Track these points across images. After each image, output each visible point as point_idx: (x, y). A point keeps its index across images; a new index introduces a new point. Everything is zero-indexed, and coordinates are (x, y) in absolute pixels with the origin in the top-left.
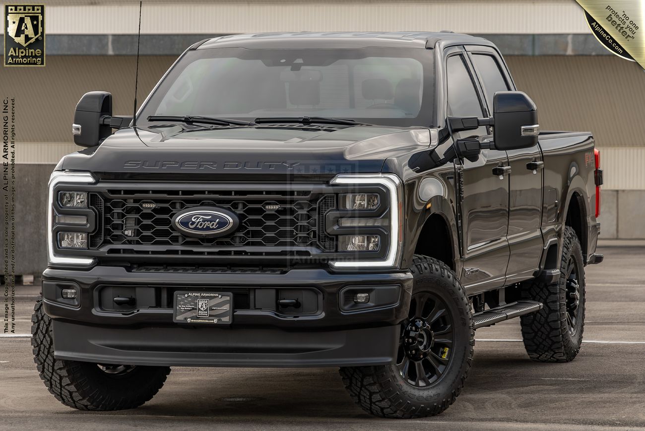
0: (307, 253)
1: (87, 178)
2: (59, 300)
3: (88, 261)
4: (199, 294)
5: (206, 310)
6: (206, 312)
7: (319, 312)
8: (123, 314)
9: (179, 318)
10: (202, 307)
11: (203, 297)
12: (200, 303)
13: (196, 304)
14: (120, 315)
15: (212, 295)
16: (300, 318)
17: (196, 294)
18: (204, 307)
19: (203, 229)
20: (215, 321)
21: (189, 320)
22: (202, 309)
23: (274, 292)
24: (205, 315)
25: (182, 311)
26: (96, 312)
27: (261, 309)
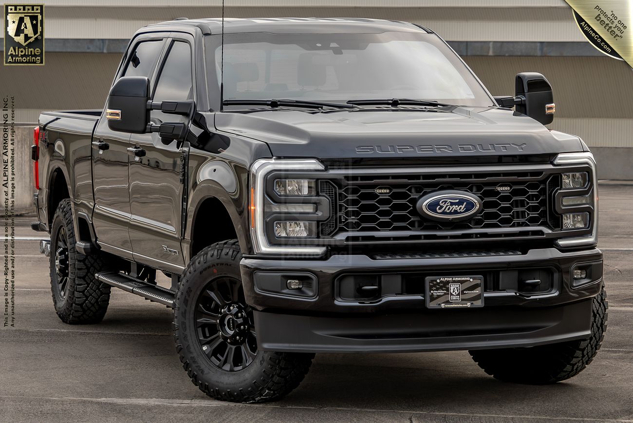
0: (541, 233)
1: (312, 164)
2: (284, 291)
3: (319, 251)
4: (451, 279)
5: (458, 295)
6: (458, 297)
7: (553, 291)
8: (360, 303)
9: (432, 305)
10: (454, 291)
11: (454, 282)
12: (452, 288)
13: (448, 290)
14: (357, 304)
15: (463, 279)
16: (532, 297)
17: (448, 279)
18: (456, 291)
19: (450, 213)
20: (469, 305)
21: (443, 306)
22: (453, 294)
23: (515, 274)
24: (458, 300)
25: (435, 296)
26: (339, 302)
27: (505, 290)
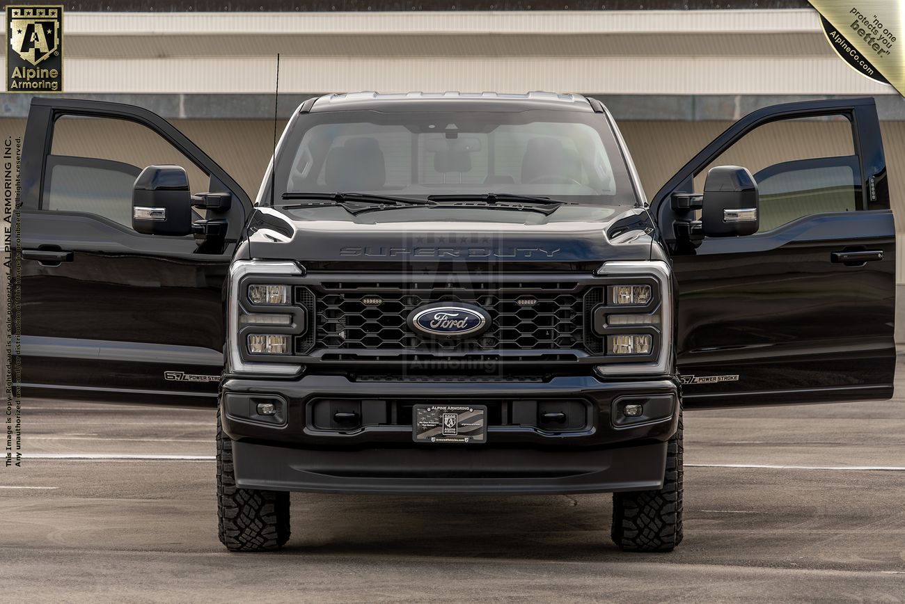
0: (573, 357)
1: (289, 268)
2: (253, 417)
3: (293, 370)
4: (445, 408)
5: (454, 427)
6: (454, 430)
7: (588, 428)
8: (340, 433)
9: (421, 437)
10: (448, 423)
11: (450, 411)
12: (447, 419)
13: (441, 420)
14: (336, 434)
15: (461, 408)
16: (562, 436)
17: (441, 408)
18: (452, 423)
20: (466, 440)
21: (433, 440)
22: (449, 426)
23: (534, 404)
24: (453, 433)
25: (424, 428)
26: (308, 431)
27: (519, 424)
